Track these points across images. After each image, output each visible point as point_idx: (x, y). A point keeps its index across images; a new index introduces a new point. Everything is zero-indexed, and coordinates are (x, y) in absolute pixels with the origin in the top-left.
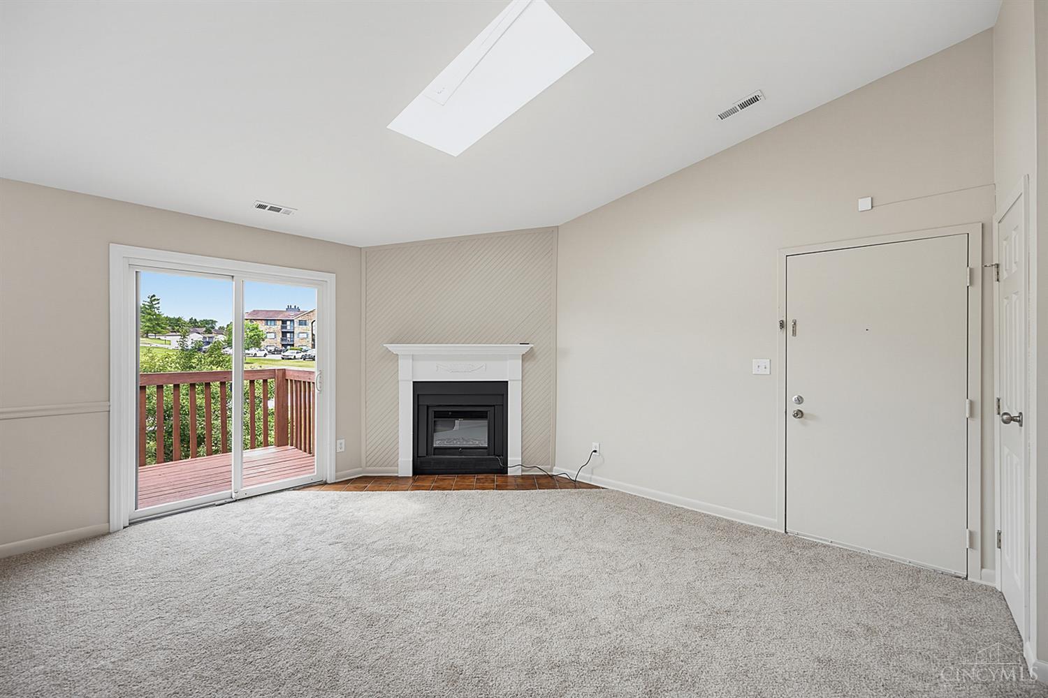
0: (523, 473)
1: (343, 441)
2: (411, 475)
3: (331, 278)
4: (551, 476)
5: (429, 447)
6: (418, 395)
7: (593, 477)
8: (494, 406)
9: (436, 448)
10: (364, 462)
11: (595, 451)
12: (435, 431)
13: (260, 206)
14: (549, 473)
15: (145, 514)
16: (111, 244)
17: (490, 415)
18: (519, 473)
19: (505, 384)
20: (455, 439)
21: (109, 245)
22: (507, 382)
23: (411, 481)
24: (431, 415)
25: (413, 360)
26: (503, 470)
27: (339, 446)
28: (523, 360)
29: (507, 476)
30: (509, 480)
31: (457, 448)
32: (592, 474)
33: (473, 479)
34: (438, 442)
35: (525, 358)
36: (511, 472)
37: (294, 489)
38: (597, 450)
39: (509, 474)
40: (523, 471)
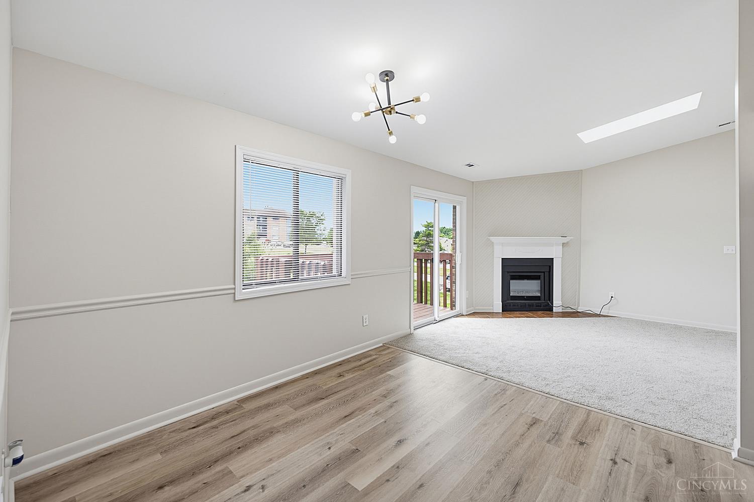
0: (560, 310)
1: (468, 292)
2: (501, 311)
3: (464, 199)
4: (579, 312)
5: (508, 296)
6: (504, 266)
7: (610, 311)
8: (544, 272)
9: (512, 297)
10: (474, 305)
12: (510, 286)
14: (577, 311)
15: (421, 323)
16: (412, 186)
17: (542, 277)
19: (551, 260)
21: (410, 188)
22: (553, 258)
23: (501, 314)
24: (508, 277)
25: (502, 246)
26: (551, 309)
27: (467, 294)
29: (553, 311)
30: (554, 314)
31: (524, 297)
34: (512, 293)
35: (564, 245)
36: (555, 310)
37: (454, 317)
38: (613, 296)
40: (559, 308)
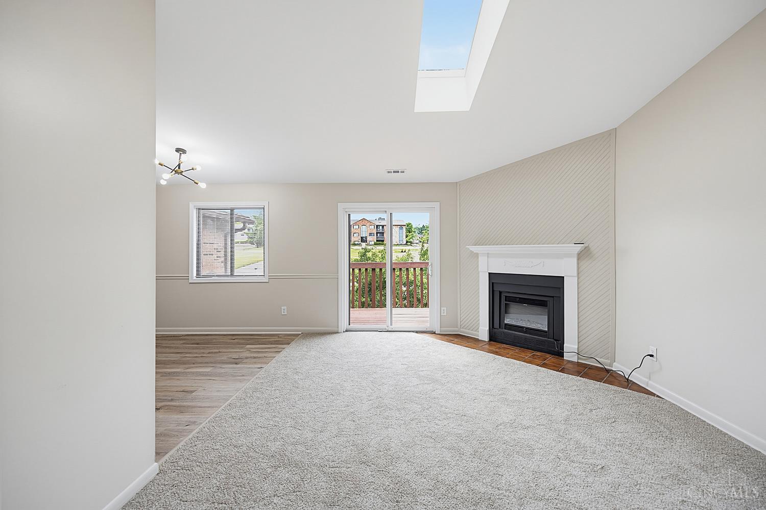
0: (579, 361)
1: (445, 308)
2: (487, 340)
3: (437, 205)
4: (608, 371)
5: (501, 324)
6: (493, 283)
7: (650, 382)
8: (553, 297)
9: (506, 325)
10: (459, 326)
11: (652, 356)
12: (506, 312)
13: (389, 172)
14: (606, 367)
16: (339, 204)
17: (550, 304)
18: (575, 359)
19: (561, 279)
20: (521, 320)
21: (337, 204)
22: (563, 277)
24: (503, 298)
25: (488, 257)
26: (559, 353)
27: (442, 311)
28: (578, 259)
29: (563, 360)
30: (563, 363)
31: (523, 327)
32: (650, 379)
33: (529, 354)
34: (508, 320)
35: (580, 256)
37: (416, 332)
38: (655, 355)
39: (565, 358)
40: (578, 358)
